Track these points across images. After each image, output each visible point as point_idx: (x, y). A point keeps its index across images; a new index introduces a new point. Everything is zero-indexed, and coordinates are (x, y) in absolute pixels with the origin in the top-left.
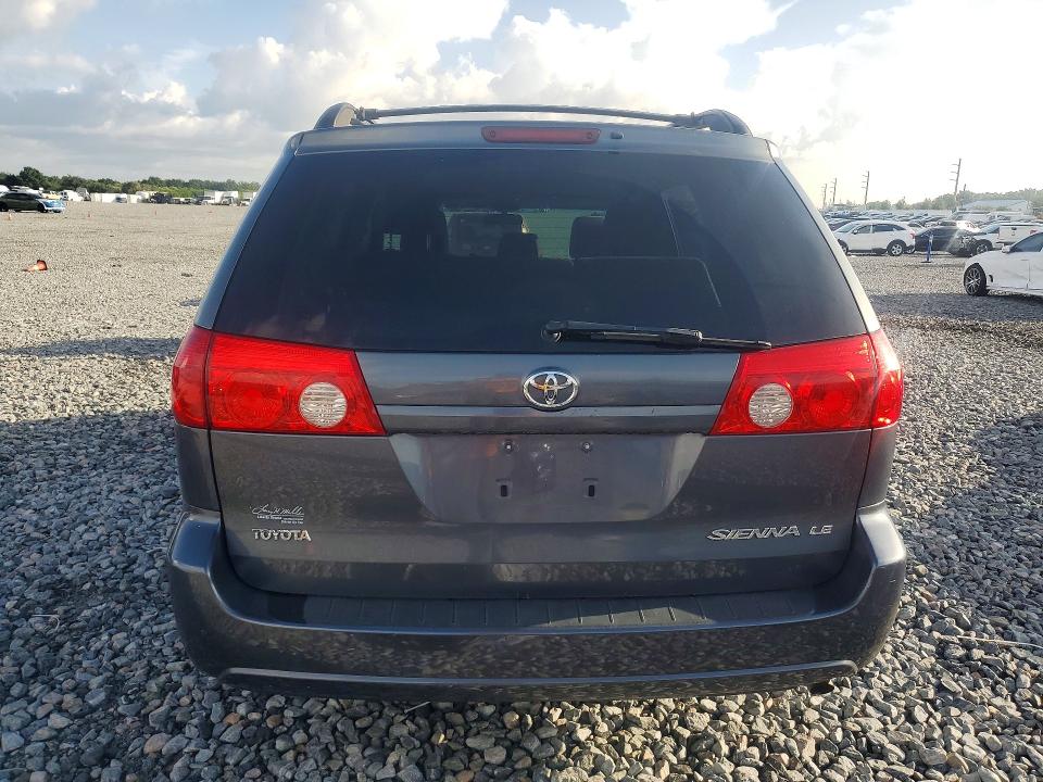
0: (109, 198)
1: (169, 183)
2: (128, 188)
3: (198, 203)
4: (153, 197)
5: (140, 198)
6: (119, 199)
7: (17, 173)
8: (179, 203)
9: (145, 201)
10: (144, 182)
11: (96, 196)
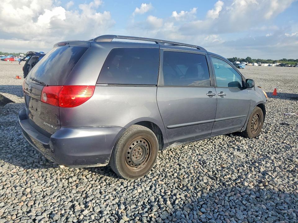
0: (266, 65)
1: (289, 60)
2: (274, 62)
3: (294, 66)
4: (280, 65)
5: (276, 65)
6: (269, 65)
7: (245, 58)
8: (288, 66)
9: (277, 66)
10: (281, 60)
11: (263, 64)
